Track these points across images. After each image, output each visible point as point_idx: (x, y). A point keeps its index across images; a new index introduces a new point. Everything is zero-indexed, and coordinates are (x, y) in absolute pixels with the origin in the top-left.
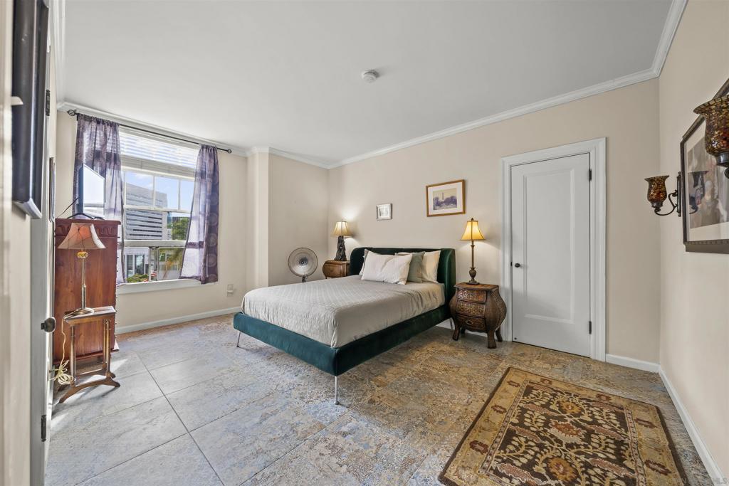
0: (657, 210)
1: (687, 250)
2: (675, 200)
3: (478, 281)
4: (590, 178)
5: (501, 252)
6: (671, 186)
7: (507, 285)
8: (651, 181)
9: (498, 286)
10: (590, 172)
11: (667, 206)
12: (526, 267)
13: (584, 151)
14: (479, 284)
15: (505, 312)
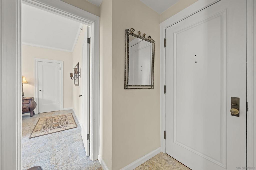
0: (71, 78)
1: (75, 85)
2: (74, 77)
3: (25, 97)
4: (60, 69)
5: (34, 87)
6: (73, 74)
7: (37, 97)
8: (71, 73)
9: (33, 98)
10: (60, 68)
11: (73, 78)
12: (43, 91)
13: (59, 63)
14: (25, 98)
15: (36, 105)
